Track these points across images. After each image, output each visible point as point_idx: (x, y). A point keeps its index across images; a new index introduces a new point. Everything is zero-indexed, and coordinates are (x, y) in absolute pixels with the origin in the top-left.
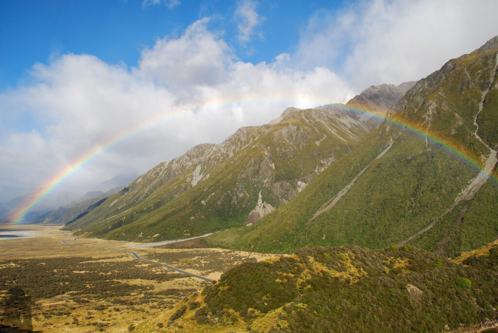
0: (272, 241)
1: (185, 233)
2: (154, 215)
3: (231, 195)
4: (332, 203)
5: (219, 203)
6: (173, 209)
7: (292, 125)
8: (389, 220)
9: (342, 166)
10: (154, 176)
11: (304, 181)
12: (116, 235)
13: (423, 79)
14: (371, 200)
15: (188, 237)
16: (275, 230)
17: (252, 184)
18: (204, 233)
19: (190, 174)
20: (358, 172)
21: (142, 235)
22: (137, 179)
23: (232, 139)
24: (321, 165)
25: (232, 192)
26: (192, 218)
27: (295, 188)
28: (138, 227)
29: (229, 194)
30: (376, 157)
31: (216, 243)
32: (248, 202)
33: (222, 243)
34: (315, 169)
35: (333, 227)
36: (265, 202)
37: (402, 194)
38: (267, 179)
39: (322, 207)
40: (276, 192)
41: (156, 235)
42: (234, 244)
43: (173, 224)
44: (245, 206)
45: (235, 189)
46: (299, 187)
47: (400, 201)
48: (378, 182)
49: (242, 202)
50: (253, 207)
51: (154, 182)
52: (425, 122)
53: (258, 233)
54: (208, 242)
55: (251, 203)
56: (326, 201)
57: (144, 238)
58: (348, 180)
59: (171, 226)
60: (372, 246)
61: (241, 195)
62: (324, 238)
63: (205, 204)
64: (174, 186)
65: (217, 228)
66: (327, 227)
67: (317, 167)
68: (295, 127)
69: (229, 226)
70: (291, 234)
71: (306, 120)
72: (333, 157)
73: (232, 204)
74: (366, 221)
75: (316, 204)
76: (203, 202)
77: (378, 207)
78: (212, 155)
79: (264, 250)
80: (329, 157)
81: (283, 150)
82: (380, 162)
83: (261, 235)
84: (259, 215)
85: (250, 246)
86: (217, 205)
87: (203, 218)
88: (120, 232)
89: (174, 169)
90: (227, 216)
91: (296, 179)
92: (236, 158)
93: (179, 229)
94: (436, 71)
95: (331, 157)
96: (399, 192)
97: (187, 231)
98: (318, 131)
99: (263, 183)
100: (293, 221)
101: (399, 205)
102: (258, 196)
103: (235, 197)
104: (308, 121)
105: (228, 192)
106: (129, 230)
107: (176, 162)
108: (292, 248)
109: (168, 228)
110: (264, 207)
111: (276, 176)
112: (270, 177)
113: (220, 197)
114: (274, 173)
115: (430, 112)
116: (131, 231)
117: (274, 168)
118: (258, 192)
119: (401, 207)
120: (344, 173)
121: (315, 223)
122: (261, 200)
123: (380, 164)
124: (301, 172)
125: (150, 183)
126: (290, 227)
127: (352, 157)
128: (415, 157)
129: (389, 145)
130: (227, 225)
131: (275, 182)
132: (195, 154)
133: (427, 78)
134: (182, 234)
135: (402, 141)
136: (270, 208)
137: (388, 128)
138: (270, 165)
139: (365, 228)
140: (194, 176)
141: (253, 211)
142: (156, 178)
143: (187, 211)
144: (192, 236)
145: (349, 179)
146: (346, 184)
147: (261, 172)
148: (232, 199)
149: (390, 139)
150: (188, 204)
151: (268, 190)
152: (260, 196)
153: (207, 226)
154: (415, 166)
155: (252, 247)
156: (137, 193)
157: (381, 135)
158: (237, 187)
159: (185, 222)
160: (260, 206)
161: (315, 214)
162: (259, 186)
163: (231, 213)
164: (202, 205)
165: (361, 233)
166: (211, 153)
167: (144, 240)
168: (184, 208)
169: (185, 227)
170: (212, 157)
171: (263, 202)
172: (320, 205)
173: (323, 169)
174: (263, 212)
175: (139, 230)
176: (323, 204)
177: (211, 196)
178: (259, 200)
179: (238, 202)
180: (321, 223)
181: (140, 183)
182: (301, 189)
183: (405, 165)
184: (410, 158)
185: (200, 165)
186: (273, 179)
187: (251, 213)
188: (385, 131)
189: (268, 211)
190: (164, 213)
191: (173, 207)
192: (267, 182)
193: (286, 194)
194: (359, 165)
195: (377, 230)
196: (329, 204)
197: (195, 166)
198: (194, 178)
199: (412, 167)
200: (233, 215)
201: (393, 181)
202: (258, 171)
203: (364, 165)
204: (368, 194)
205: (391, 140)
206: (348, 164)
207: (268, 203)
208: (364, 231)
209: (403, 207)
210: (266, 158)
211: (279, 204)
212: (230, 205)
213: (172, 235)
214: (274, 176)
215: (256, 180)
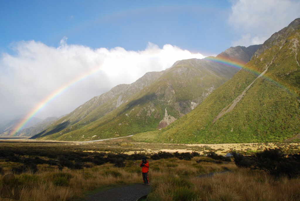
0: (188, 135)
1: (116, 134)
2: (92, 125)
3: (146, 110)
4: (230, 107)
5: (138, 115)
6: (105, 120)
7: (184, 67)
8: (285, 116)
9: (231, 85)
10: (90, 104)
11: (195, 102)
12: (65, 137)
13: (276, 33)
14: (264, 103)
15: (118, 137)
16: (189, 127)
17: (159, 103)
18: (129, 135)
19: (115, 101)
20: (245, 88)
21: (84, 136)
22: (79, 107)
23: (142, 79)
24: (206, 92)
25: (147, 108)
26: (120, 124)
27: (189, 106)
28: (81, 132)
29: (144, 109)
30: (257, 77)
31: (141, 140)
32: (158, 115)
33: (145, 139)
34: (202, 94)
35: (238, 122)
36: (170, 115)
37: (290, 98)
38: (170, 100)
39: (223, 110)
40: (177, 109)
41: (94, 136)
42: (156, 139)
43: (107, 128)
44: (156, 118)
45: (149, 106)
46: (192, 105)
47: (289, 102)
48: (266, 91)
49: (154, 115)
50: (162, 118)
51: (90, 107)
52: (292, 52)
53: (175, 130)
54: (135, 139)
55: (160, 116)
56: (224, 107)
57: (85, 139)
58: (238, 92)
59: (105, 130)
60: (276, 135)
61: (153, 110)
62: (232, 131)
63: (128, 116)
64: (104, 108)
65: (137, 131)
66: (232, 122)
67: (203, 93)
68: (186, 69)
69: (145, 130)
70: (202, 129)
71: (192, 65)
72: (213, 87)
73: (147, 116)
74: (264, 117)
75: (217, 109)
76: (127, 115)
77: (271, 108)
78: (129, 89)
79: (183, 141)
80: (211, 87)
81: (179, 82)
82: (263, 79)
83: (178, 131)
84: (166, 124)
85: (170, 139)
86: (137, 117)
87: (127, 125)
88: (68, 135)
89: (103, 99)
90: (143, 124)
91: (190, 101)
92: (147, 88)
93: (111, 131)
94: (285, 28)
95: (212, 87)
96: (286, 96)
97: (117, 133)
98: (201, 71)
99: (167, 103)
100: (202, 120)
101: (290, 105)
102: (165, 111)
103: (149, 111)
104: (194, 65)
105: (144, 108)
106: (75, 134)
107: (105, 95)
108: (206, 139)
109: (103, 131)
110: (169, 118)
111: (176, 98)
112: (172, 99)
113: (139, 111)
114: (175, 96)
115: (295, 46)
116: (76, 135)
117: (174, 93)
118: (165, 109)
119: (291, 106)
120: (234, 88)
121: (221, 120)
122: (167, 114)
123: (264, 80)
124: (193, 96)
125: (88, 108)
126: (201, 124)
127: (238, 78)
128: (292, 73)
129: (265, 69)
130: (144, 130)
131: (176, 102)
132: (117, 90)
133: (279, 32)
134: (113, 135)
135: (276, 65)
136: (173, 119)
137: (262, 59)
138: (172, 91)
139: (265, 122)
140: (118, 102)
141: (162, 120)
142: (91, 105)
143: (116, 120)
144: (121, 136)
145: (240, 91)
146: (238, 95)
147: (165, 95)
148: (147, 113)
149: (265, 65)
150: (116, 116)
151: (171, 107)
152: (166, 111)
153: (131, 130)
154: (293, 79)
155: (172, 140)
156: (79, 114)
157: (257, 64)
158: (150, 105)
159: (115, 127)
160: (167, 117)
161: (218, 116)
162: (165, 104)
163: (147, 122)
164: (126, 116)
165: (263, 126)
166: (128, 88)
167: (86, 140)
168: (113, 119)
169: (115, 130)
170: (129, 90)
171: (168, 115)
172: (221, 110)
173: (207, 94)
174: (169, 122)
175: (81, 133)
176: (223, 109)
177: (132, 111)
178: (165, 114)
179: (151, 115)
180: (227, 120)
181: (81, 109)
182: (193, 107)
183: (285, 79)
184: (288, 74)
185: (121, 96)
186: (174, 100)
187: (161, 122)
188: (260, 61)
189: (172, 121)
190: (99, 123)
191: (105, 119)
192: (170, 102)
193: (184, 110)
194: (244, 83)
195: (277, 123)
196: (228, 109)
197: (118, 96)
198: (117, 103)
199: (291, 80)
200: (148, 123)
201: (278, 90)
202: (163, 95)
203: (248, 82)
204: (260, 99)
205: (267, 66)
206: (236, 83)
207: (172, 116)
208: (265, 124)
209: (294, 106)
210: (169, 87)
211: (179, 116)
212: (146, 117)
213: (106, 135)
214: (175, 98)
215: (162, 101)
